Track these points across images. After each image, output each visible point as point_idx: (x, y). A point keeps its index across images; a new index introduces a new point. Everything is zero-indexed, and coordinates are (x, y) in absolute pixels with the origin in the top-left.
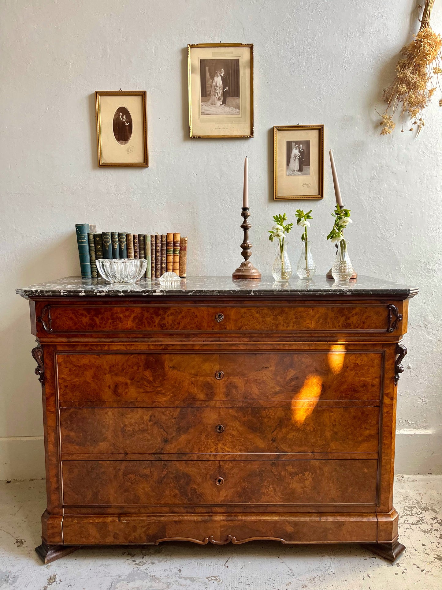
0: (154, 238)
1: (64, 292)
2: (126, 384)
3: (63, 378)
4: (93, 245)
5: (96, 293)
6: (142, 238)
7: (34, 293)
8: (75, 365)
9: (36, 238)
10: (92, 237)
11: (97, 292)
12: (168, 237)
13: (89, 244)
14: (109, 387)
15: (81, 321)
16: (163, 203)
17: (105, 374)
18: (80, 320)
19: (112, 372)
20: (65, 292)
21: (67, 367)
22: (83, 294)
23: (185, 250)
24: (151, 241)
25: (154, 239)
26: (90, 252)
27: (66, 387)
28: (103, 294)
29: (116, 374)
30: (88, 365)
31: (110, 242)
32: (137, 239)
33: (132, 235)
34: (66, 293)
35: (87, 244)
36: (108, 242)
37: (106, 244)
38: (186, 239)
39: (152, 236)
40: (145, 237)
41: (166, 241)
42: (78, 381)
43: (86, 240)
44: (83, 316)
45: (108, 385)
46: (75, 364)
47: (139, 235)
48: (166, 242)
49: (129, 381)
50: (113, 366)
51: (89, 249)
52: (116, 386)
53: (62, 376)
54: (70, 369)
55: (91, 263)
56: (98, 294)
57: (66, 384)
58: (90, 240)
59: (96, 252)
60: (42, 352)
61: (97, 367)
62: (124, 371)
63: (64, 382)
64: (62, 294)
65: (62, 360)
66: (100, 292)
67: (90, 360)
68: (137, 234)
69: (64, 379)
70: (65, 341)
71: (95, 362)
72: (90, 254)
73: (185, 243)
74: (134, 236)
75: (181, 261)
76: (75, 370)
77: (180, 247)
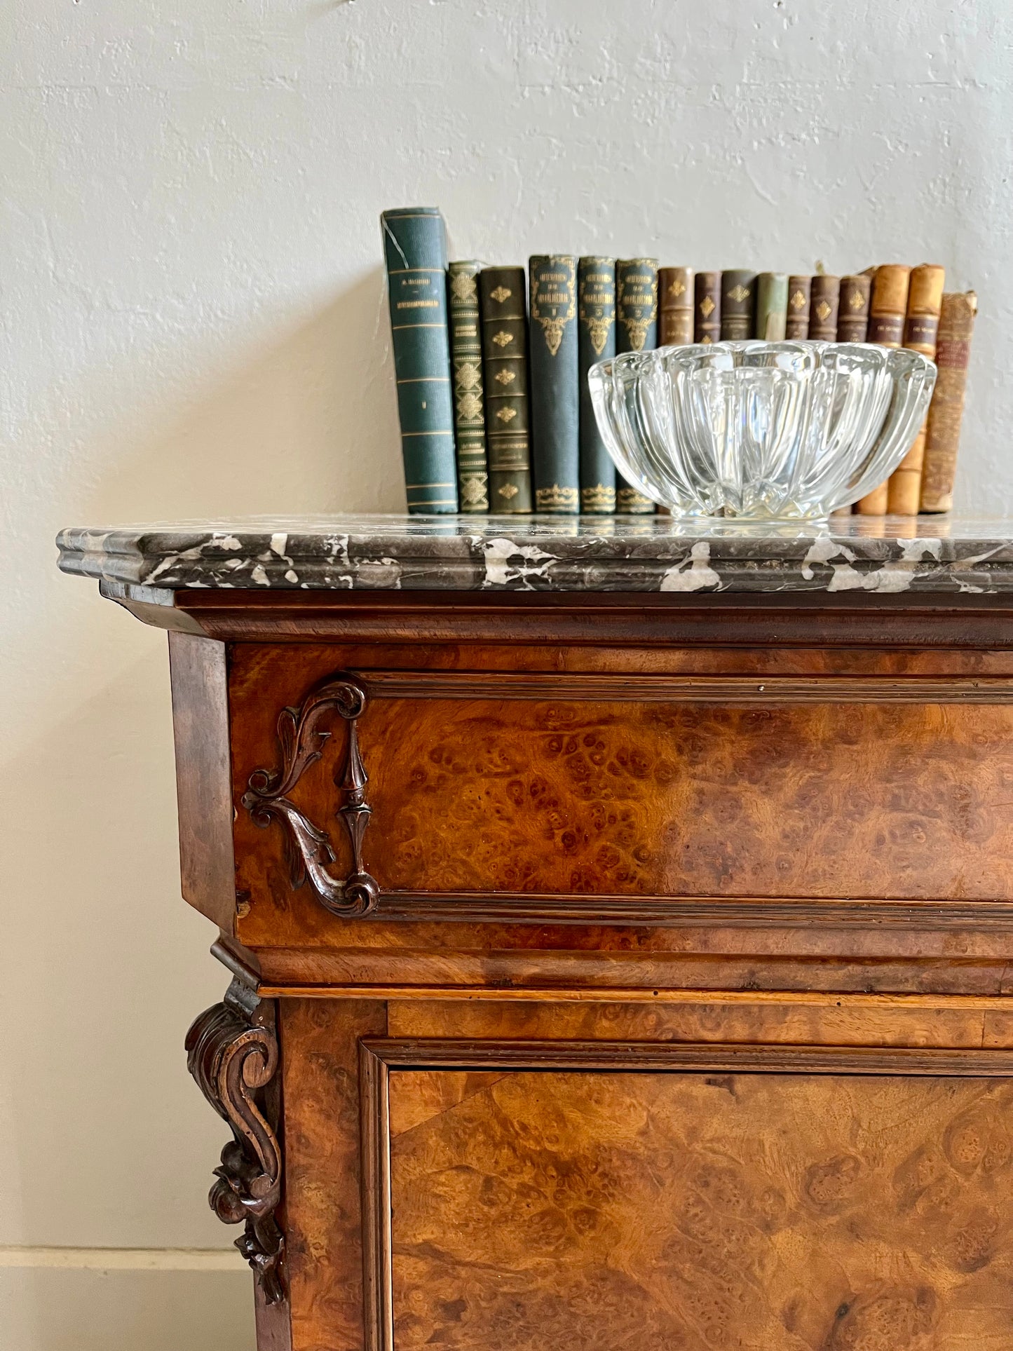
0: (807, 290)
1: (515, 560)
2: (924, 1295)
3: (428, 1250)
4: (470, 330)
5: (825, 569)
6: (740, 294)
7: (235, 564)
8: (526, 1157)
9: (154, 318)
10: (466, 289)
11: (841, 560)
12: (885, 287)
13: (452, 324)
14: (790, 1319)
15: (626, 816)
16: (804, 136)
17: (768, 1228)
18: (619, 806)
19: (826, 1208)
20: (528, 552)
21: (467, 1169)
22: (701, 577)
23: (962, 360)
24: (790, 310)
25: (802, 301)
26: (453, 370)
27: (454, 1310)
28: (893, 579)
29: (854, 1229)
30: (634, 1158)
31: (572, 312)
32: (717, 294)
33: (690, 274)
34: (531, 563)
35: (440, 326)
36: (561, 310)
37: (546, 322)
38: (973, 302)
39: (793, 282)
40: (758, 286)
41: (865, 310)
42: (545, 1273)
43: (434, 303)
44: (640, 772)
45: (778, 1305)
46: (532, 1145)
47: (728, 279)
48: (869, 315)
49: (946, 1280)
50: (834, 1167)
51: (452, 354)
52: (843, 1311)
53: (427, 1233)
54: (488, 1181)
55: (456, 429)
56: (844, 579)
57: (449, 1293)
58: (457, 303)
59: (486, 371)
60: (272, 1049)
61: (705, 1176)
62: (920, 1207)
63: (435, 1274)
64: (496, 574)
65: (433, 1112)
66: (865, 562)
67: (652, 1118)
68: (714, 268)
69: (437, 1254)
70: (462, 977)
71: (693, 1133)
72: (454, 383)
73: (966, 327)
74: (700, 280)
75: (937, 425)
76: (524, 1191)
77: (938, 344)
